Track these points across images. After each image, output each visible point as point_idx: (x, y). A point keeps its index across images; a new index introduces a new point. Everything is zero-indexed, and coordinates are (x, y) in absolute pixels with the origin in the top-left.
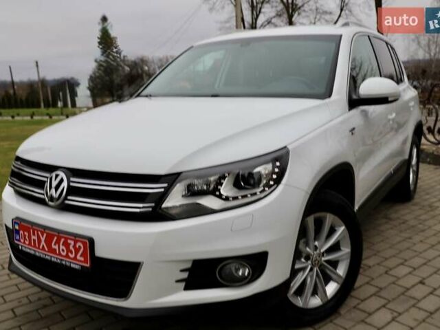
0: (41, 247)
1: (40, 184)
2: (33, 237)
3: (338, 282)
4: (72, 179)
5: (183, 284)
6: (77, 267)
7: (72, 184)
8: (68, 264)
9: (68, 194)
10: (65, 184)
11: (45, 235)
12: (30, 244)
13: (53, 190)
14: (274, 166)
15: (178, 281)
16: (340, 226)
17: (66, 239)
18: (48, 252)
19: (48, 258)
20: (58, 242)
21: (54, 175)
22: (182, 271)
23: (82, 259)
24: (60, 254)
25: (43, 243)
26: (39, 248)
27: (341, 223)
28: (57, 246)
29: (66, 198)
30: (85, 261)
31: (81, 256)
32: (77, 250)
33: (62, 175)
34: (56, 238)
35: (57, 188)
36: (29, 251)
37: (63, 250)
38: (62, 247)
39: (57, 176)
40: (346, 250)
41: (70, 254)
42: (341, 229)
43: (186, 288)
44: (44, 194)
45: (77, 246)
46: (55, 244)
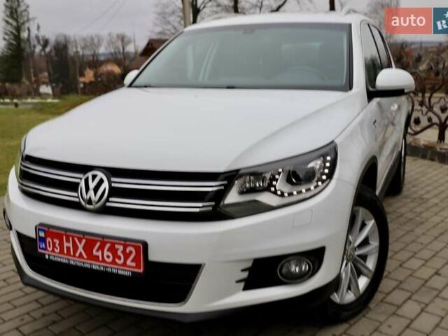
0: (77, 255)
1: (73, 187)
2: (66, 244)
3: (368, 277)
4: (113, 179)
5: (242, 285)
6: (126, 273)
7: (113, 185)
8: (114, 271)
9: (110, 195)
10: (105, 185)
11: (84, 241)
12: (62, 251)
13: (91, 193)
14: (325, 161)
15: (238, 282)
16: (370, 220)
17: (113, 245)
18: (88, 259)
19: (88, 266)
20: (102, 248)
21: (90, 175)
22: (243, 270)
23: (134, 264)
24: (104, 261)
25: (81, 249)
26: (74, 256)
27: (372, 217)
28: (100, 251)
29: (107, 200)
30: (138, 266)
31: (132, 261)
32: (127, 256)
33: (100, 175)
34: (98, 244)
35: (96, 189)
36: (59, 260)
37: (108, 257)
38: (106, 253)
39: (94, 177)
40: (375, 244)
41: (117, 260)
42: (371, 223)
43: (245, 288)
44: (78, 197)
45: (128, 251)
46: (97, 251)
